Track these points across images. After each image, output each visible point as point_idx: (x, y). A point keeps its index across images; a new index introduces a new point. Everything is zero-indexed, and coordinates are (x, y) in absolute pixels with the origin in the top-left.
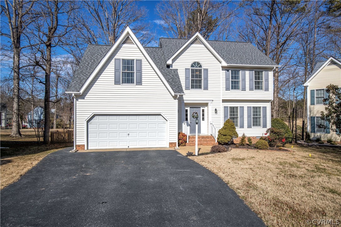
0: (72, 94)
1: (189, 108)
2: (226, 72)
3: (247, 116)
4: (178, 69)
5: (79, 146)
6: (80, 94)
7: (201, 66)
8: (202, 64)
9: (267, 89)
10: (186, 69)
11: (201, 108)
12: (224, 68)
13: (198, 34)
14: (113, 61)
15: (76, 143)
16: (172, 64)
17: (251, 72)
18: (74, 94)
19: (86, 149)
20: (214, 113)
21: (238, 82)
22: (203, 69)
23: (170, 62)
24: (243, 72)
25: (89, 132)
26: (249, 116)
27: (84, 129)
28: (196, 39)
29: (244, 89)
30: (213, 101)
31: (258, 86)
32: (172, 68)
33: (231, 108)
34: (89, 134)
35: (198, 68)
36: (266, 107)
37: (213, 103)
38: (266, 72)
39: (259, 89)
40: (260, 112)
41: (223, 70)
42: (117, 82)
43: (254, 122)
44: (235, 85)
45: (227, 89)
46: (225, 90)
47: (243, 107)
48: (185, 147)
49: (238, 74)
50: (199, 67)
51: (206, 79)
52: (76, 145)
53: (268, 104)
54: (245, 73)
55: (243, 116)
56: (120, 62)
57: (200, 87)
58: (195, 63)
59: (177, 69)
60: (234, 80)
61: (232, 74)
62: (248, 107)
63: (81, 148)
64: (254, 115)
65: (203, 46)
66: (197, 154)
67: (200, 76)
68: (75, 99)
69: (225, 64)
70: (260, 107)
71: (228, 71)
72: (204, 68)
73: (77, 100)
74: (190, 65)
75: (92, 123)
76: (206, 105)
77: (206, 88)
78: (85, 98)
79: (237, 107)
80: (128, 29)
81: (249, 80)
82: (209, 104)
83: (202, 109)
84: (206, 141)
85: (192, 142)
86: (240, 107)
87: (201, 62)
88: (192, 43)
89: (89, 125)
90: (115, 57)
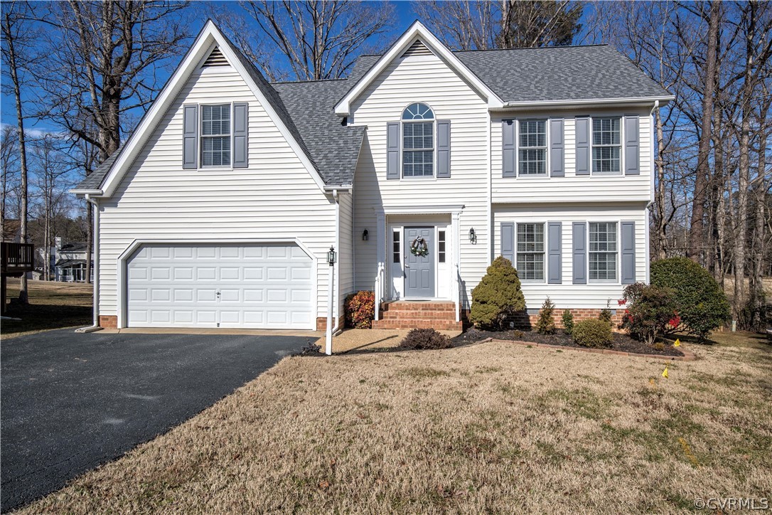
0: (84, 194)
1: (403, 227)
2: (503, 127)
3: (571, 251)
4: (368, 125)
5: (106, 318)
6: (102, 194)
7: (430, 115)
8: (433, 109)
9: (634, 169)
10: (389, 124)
11: (436, 227)
12: (495, 115)
13: (418, 27)
14: (180, 111)
15: (98, 311)
16: (352, 114)
17: (582, 121)
18: (90, 194)
19: (119, 326)
20: (469, 242)
21: (541, 153)
22: (435, 123)
23: (343, 108)
24: (557, 122)
25: (129, 287)
26: (578, 251)
27: (116, 278)
28: (418, 41)
29: (559, 172)
30: (464, 207)
31: (605, 160)
32: (352, 125)
33: (522, 228)
34: (130, 292)
35: (423, 120)
36: (632, 224)
37: (464, 214)
38: (632, 120)
39: (609, 170)
40: (614, 237)
41: (493, 120)
42: (187, 164)
43: (595, 268)
44: (532, 162)
45: (508, 173)
46: (501, 176)
47: (559, 225)
48: (368, 330)
49: (542, 129)
50: (425, 117)
51: (446, 148)
52: (99, 317)
53: (643, 212)
54: (562, 126)
55: (560, 249)
56: (195, 113)
57: (428, 171)
58: (413, 107)
59: (366, 127)
60: (528, 147)
61: (523, 129)
62: (575, 224)
63: (109, 323)
64: (594, 246)
65: (436, 58)
66: (328, 352)
67: (429, 142)
68: (96, 208)
69: (496, 103)
70: (614, 224)
71: (510, 122)
72: (439, 117)
73: (102, 209)
74: (400, 114)
75: (137, 265)
76: (446, 219)
77: (445, 173)
78: (119, 205)
79: (541, 225)
80: (211, 29)
81: (576, 144)
82: (453, 217)
83: (437, 230)
84: (430, 318)
85: (391, 317)
86: (551, 224)
87: (430, 104)
88: (407, 52)
89: (130, 270)
90: (186, 101)
